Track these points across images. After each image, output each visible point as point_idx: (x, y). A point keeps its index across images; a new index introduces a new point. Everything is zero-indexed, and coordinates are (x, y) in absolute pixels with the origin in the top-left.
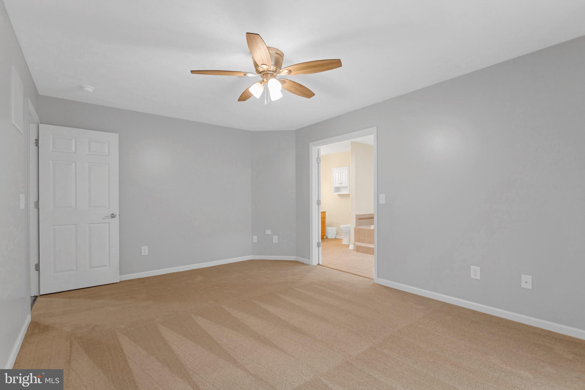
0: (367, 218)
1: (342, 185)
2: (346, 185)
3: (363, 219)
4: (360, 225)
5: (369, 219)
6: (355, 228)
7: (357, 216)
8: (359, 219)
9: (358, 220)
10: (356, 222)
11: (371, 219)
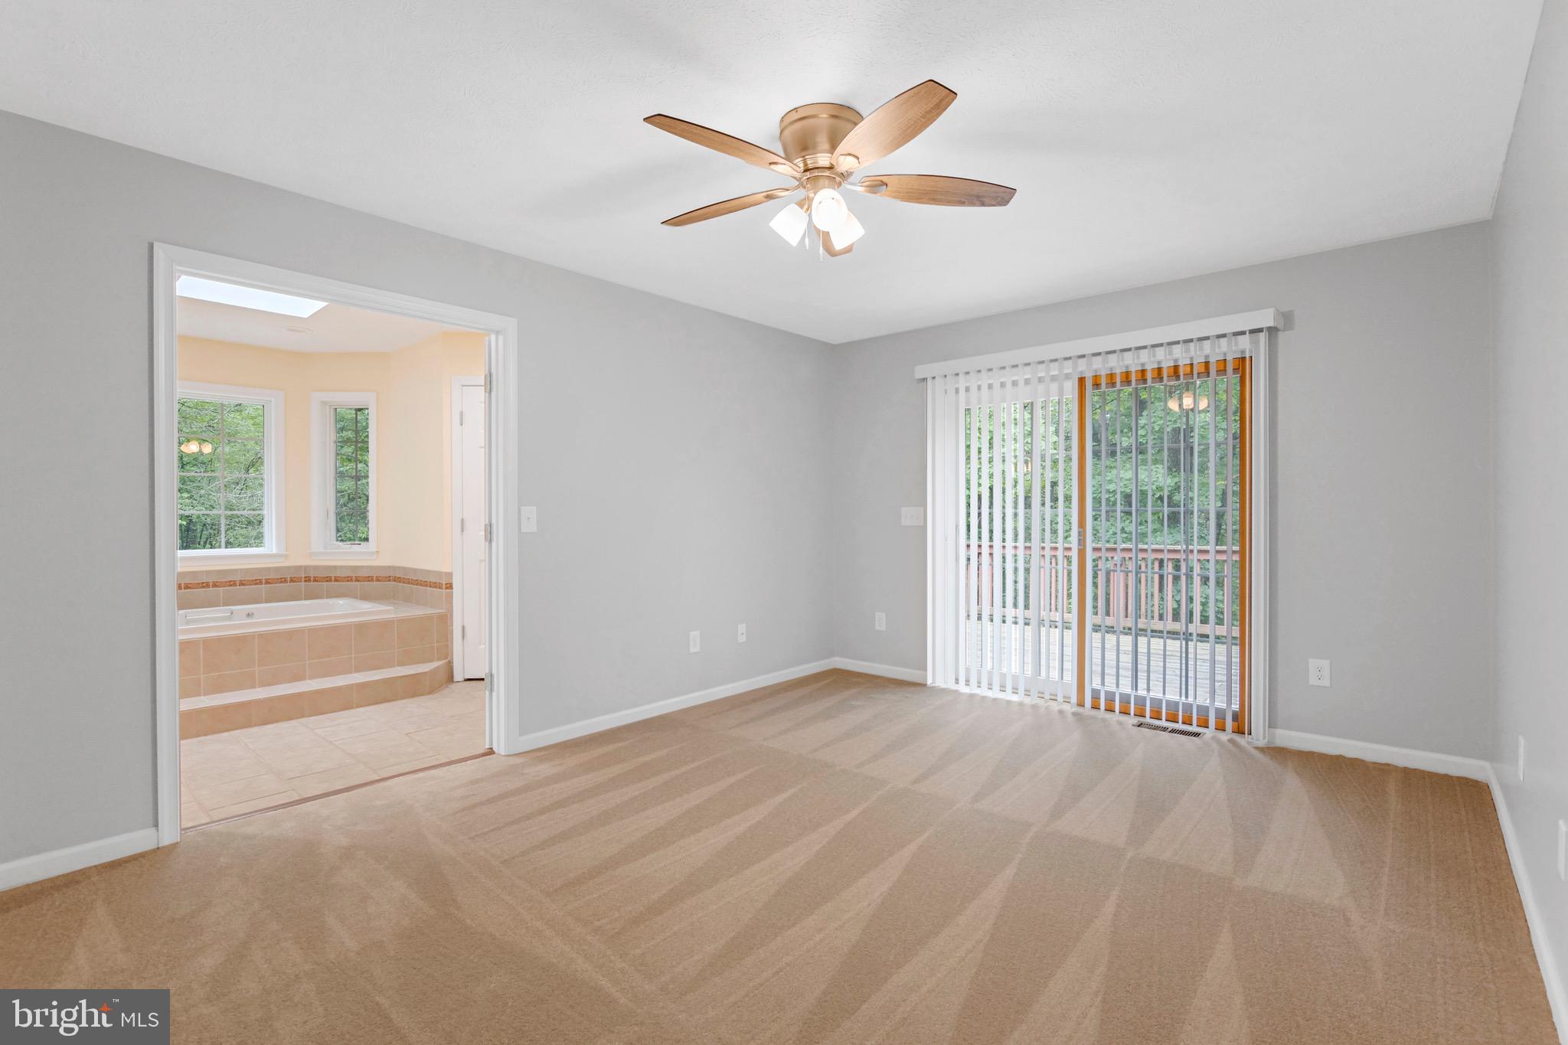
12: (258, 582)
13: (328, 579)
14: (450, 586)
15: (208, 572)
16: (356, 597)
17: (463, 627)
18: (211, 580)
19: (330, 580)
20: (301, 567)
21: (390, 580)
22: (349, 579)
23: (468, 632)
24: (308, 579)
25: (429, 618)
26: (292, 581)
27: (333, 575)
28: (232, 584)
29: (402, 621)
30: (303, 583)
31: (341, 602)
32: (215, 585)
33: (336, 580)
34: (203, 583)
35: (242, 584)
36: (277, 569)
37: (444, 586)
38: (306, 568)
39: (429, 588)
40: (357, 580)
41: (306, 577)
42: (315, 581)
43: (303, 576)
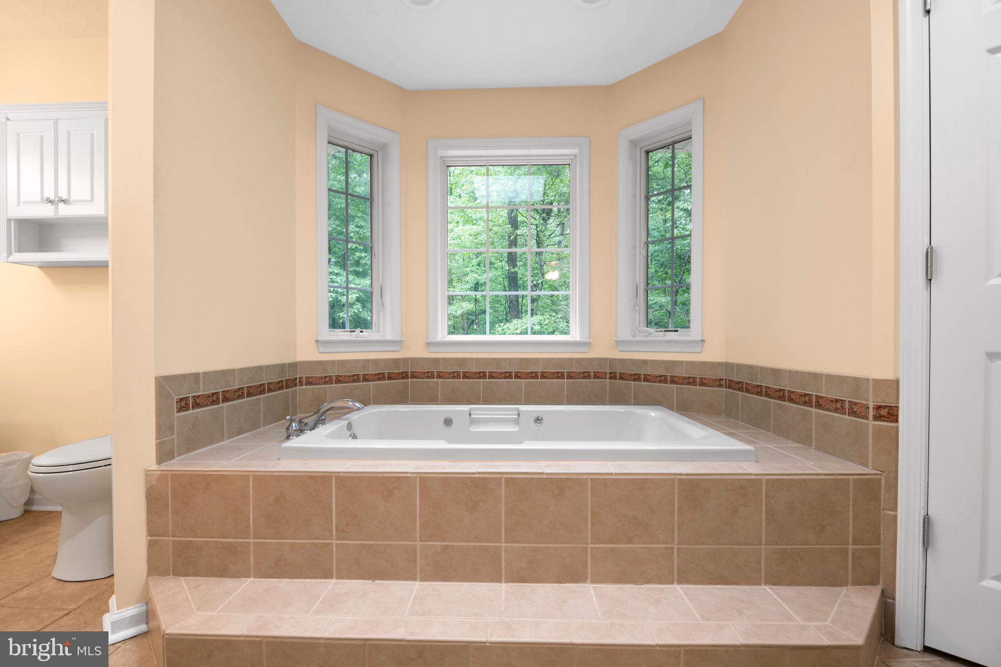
0: (239, 394)
1: (65, 211)
2: (95, 209)
3: (213, 399)
4: (191, 443)
5: (250, 395)
6: (148, 474)
7: (164, 384)
8: (183, 405)
9: (180, 410)
10: (163, 428)
11: (262, 392)
12: (559, 375)
13: (636, 378)
14: (889, 413)
15: (511, 360)
16: (670, 408)
17: (927, 522)
18: (513, 370)
19: (639, 379)
20: (606, 359)
21: (720, 386)
22: (662, 379)
23: (940, 532)
24: (613, 376)
25: (838, 483)
26: (596, 376)
27: (642, 372)
28: (534, 375)
29: (778, 484)
30: (608, 380)
31: (653, 414)
32: (517, 376)
33: (646, 380)
34: (506, 372)
35: (544, 376)
36: (580, 361)
37: (871, 413)
38: (611, 361)
39: (814, 410)
40: (673, 381)
41: (611, 373)
42: (621, 378)
43: (608, 371)
